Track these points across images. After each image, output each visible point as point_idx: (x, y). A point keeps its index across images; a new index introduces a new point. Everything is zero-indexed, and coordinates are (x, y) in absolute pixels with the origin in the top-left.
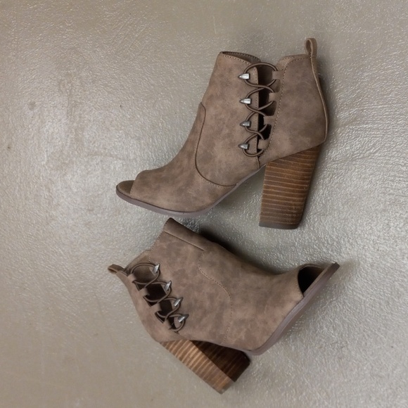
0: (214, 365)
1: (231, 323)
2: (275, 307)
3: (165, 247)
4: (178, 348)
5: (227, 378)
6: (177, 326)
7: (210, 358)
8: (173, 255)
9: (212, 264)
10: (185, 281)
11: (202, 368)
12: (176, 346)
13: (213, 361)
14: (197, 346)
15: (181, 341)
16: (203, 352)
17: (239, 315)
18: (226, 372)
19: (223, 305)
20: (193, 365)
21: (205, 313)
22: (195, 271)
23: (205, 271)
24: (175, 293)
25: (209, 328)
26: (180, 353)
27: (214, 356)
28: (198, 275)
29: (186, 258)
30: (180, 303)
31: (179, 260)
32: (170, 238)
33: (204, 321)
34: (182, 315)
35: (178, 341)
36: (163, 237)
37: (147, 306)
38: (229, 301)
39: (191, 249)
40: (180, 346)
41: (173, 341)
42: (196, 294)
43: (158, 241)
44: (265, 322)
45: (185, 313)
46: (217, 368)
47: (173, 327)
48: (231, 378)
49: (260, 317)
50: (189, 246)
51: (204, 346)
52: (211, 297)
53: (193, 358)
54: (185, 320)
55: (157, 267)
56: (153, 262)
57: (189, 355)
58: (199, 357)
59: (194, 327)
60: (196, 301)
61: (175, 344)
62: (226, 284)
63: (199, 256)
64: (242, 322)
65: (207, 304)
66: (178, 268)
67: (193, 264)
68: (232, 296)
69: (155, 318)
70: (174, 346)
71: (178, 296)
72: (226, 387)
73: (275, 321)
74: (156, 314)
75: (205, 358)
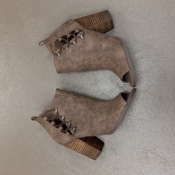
0: (91, 147)
1: (98, 124)
2: (116, 111)
3: (59, 101)
4: (73, 144)
5: (98, 151)
6: (72, 133)
7: (89, 144)
8: (63, 103)
9: (82, 102)
10: (71, 113)
11: (86, 150)
12: (72, 144)
13: (91, 145)
14: (82, 140)
15: (74, 140)
16: (85, 142)
17: (100, 119)
18: (97, 149)
19: (91, 118)
20: (81, 150)
21: (84, 124)
22: (75, 107)
23: (79, 106)
24: (67, 120)
25: (88, 129)
26: (74, 146)
27: (90, 143)
28: (77, 108)
29: (69, 103)
30: (70, 123)
31: (66, 104)
32: (60, 96)
33: (85, 127)
34: (74, 128)
35: (73, 141)
36: (56, 96)
37: (56, 129)
38: (94, 115)
39: (71, 99)
40: (74, 143)
41: (71, 142)
42: (77, 117)
43: (55, 99)
44: (113, 118)
45: (74, 127)
46: (93, 147)
47: (71, 134)
48: (99, 150)
49: (110, 117)
50: (69, 97)
51: (85, 139)
52: (85, 116)
53: (81, 146)
54: (75, 129)
55: (56, 111)
56: (54, 109)
57: (79, 145)
58: (84, 146)
59: (81, 131)
60: (78, 120)
61: (72, 143)
62: (90, 109)
63: (75, 100)
64: (103, 121)
65: (84, 119)
66: (66, 108)
67: (73, 104)
68: (94, 113)
69: (61, 133)
70: (71, 144)
71: (68, 121)
72: (98, 155)
73: (117, 116)
74: (61, 131)
75: (87, 145)
